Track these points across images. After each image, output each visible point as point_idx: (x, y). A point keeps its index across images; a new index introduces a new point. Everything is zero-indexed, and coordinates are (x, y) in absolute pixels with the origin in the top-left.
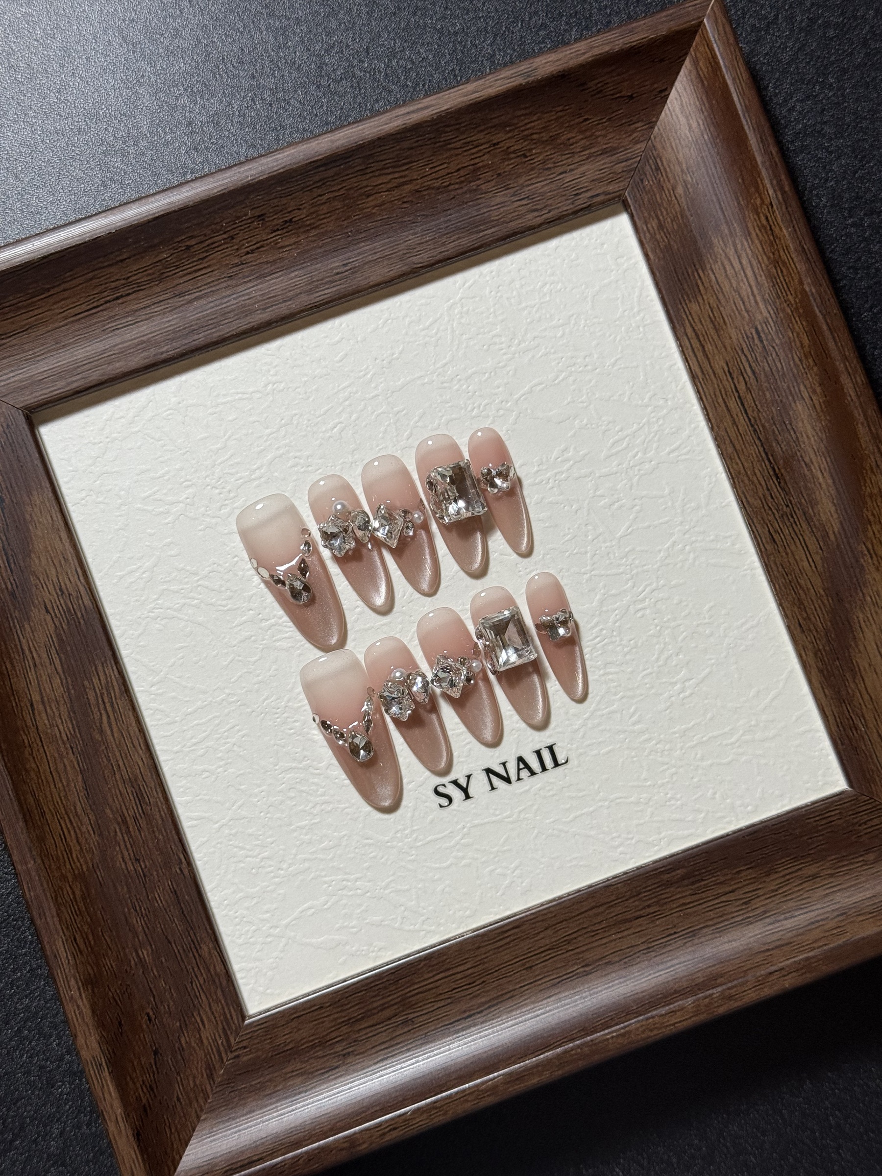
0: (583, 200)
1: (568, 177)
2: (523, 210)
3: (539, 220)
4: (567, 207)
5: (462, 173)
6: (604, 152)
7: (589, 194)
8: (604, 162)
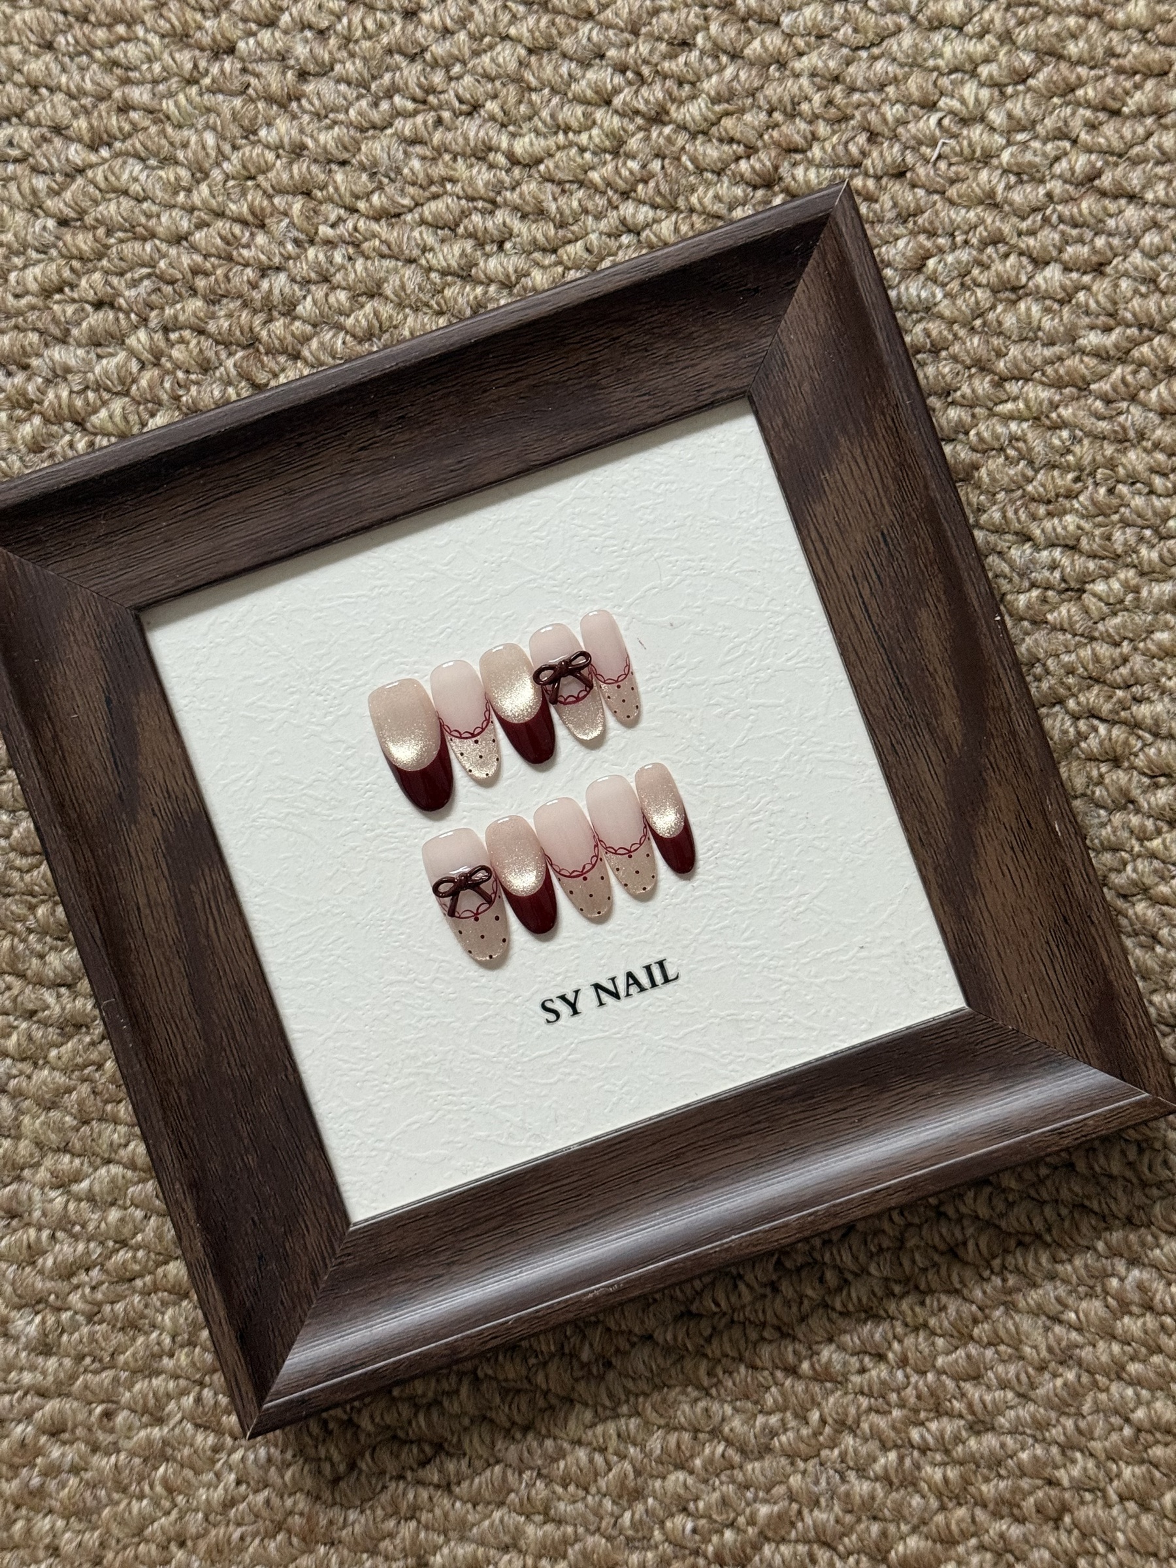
0: (705, 397)
1: (691, 373)
2: (644, 406)
3: (660, 417)
4: (690, 403)
5: (581, 367)
6: (729, 346)
7: (714, 390)
8: (729, 357)
